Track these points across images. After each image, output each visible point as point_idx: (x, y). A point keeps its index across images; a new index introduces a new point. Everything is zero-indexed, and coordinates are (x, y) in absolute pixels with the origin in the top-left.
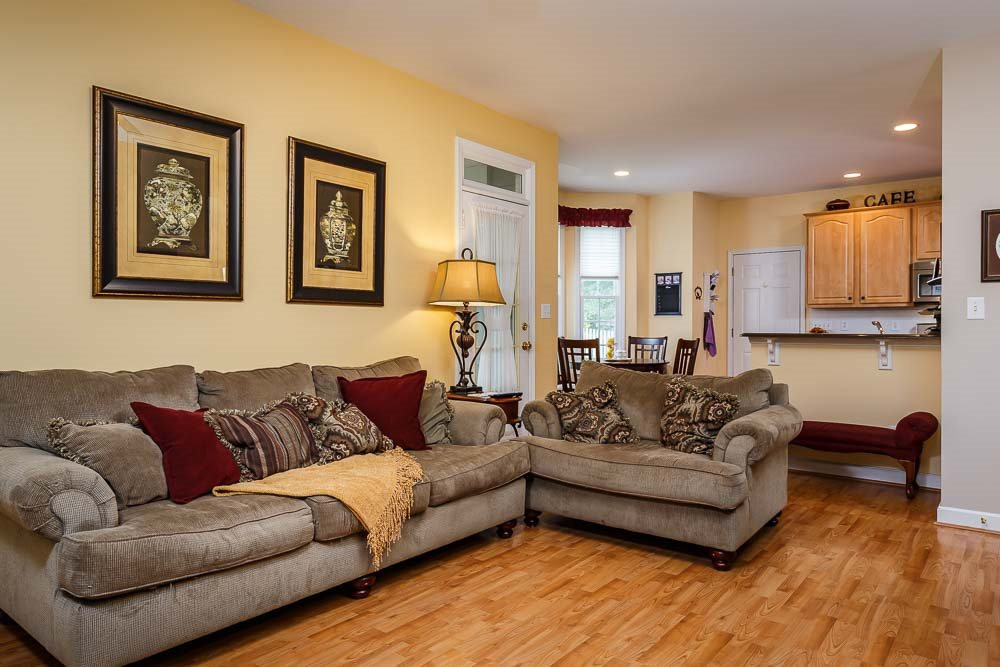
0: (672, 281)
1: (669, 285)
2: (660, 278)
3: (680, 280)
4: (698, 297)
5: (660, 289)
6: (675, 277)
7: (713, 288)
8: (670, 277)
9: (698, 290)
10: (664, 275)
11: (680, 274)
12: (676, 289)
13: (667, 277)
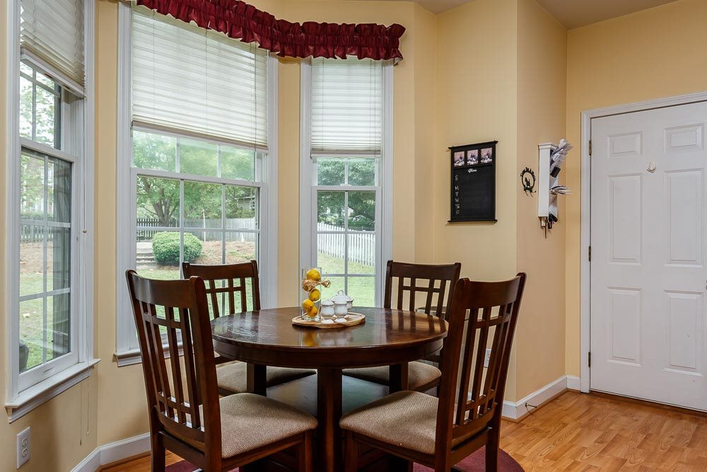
0: (480, 158)
1: (473, 167)
2: (458, 155)
3: (493, 156)
4: (528, 188)
5: (458, 174)
6: (485, 152)
7: (555, 172)
8: (475, 152)
9: (527, 175)
10: (465, 148)
11: (492, 145)
12: (487, 173)
13: (470, 153)
